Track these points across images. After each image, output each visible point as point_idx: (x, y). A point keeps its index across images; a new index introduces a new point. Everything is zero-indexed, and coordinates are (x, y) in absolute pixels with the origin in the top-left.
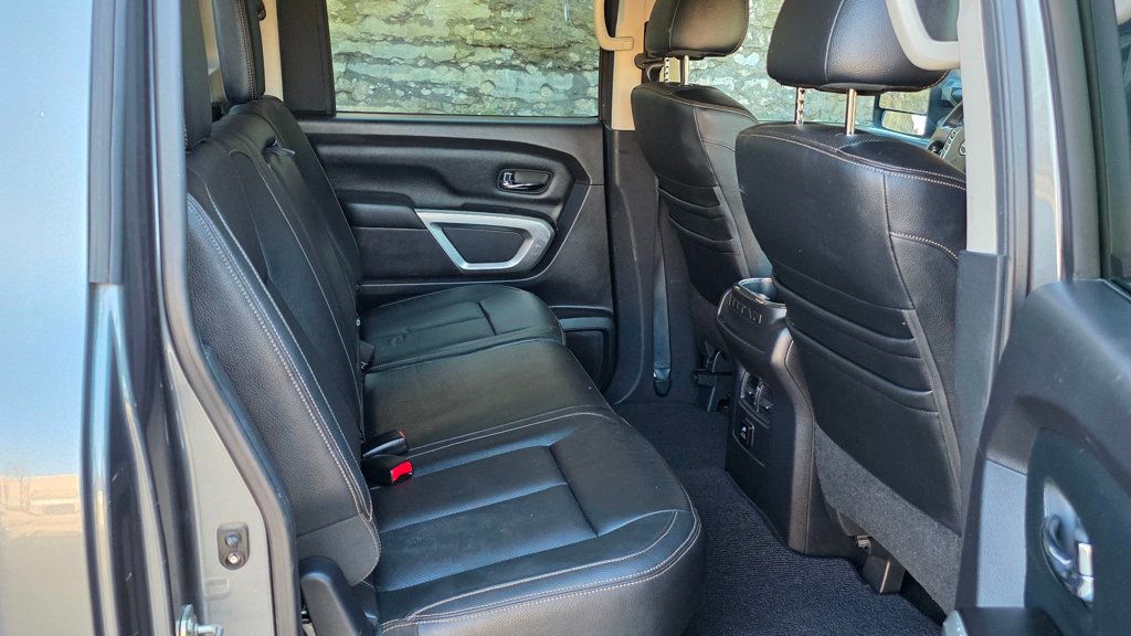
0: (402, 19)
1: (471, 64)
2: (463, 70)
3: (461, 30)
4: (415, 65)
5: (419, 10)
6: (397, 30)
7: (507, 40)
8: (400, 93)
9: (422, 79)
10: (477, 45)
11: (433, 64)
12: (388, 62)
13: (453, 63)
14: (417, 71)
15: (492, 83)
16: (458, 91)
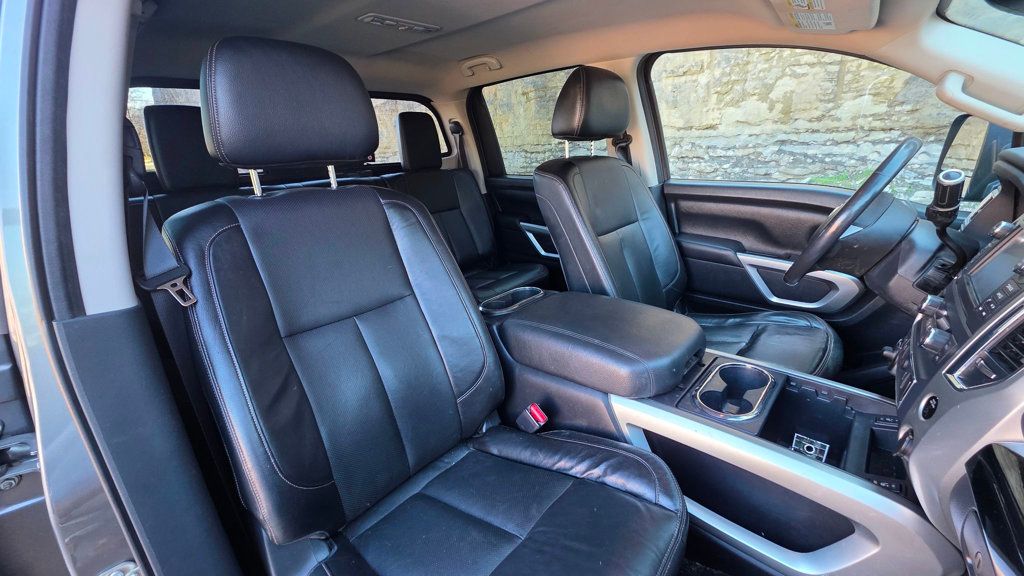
0: (819, 119)
1: (865, 142)
2: (858, 146)
3: (861, 122)
4: (824, 145)
5: (832, 113)
6: (815, 125)
7: (896, 125)
8: (809, 161)
9: (827, 152)
10: (872, 130)
11: (837, 143)
12: (807, 144)
13: (853, 142)
14: (824, 148)
15: (879, 153)
16: (851, 158)
